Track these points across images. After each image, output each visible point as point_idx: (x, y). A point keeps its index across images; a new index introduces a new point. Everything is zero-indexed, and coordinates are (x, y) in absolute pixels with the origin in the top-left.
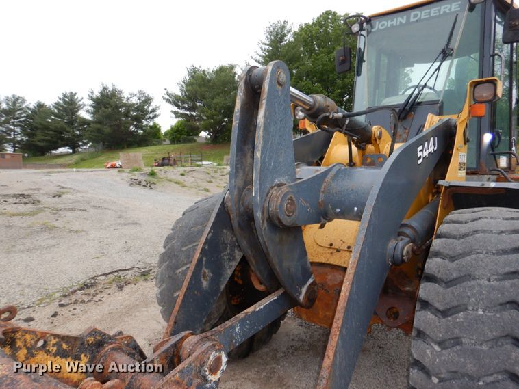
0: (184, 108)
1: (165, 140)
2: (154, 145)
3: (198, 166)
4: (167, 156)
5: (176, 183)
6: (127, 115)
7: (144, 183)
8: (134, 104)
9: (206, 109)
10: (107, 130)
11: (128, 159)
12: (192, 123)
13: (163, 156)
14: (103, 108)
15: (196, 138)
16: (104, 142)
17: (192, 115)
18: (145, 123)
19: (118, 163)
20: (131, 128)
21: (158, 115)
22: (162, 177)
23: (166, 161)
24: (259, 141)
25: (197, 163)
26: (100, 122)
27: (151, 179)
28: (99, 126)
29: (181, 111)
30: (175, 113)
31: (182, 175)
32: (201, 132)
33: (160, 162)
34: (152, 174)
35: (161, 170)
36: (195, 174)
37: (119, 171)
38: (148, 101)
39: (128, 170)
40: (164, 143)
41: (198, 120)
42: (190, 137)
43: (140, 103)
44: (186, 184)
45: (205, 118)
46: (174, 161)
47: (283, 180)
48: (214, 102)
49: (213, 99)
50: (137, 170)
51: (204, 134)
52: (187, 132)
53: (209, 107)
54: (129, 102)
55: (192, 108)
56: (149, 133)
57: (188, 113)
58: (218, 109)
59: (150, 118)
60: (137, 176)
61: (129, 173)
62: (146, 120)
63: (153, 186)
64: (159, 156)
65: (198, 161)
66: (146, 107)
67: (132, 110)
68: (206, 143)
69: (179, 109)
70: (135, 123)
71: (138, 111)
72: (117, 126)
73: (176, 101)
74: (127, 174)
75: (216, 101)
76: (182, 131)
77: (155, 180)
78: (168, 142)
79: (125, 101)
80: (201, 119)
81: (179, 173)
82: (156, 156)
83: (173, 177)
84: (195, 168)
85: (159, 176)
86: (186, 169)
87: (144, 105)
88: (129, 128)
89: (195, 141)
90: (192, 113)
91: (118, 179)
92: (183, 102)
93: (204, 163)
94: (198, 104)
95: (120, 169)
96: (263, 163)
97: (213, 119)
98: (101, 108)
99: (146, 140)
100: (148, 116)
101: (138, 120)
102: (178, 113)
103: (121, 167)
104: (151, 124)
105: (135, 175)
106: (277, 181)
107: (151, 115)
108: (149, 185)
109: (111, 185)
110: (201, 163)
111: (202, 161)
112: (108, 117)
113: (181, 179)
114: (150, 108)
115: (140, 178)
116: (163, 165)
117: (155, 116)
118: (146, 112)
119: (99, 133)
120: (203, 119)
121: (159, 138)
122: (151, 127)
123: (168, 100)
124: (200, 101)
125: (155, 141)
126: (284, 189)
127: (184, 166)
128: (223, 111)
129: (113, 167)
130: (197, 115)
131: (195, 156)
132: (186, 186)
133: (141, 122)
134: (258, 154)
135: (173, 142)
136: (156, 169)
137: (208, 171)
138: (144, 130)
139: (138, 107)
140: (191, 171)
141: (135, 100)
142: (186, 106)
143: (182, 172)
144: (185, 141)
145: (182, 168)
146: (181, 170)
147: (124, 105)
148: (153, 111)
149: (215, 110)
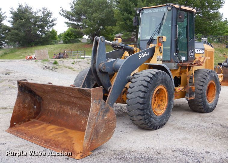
0: (73, 20)
1: (60, 41)
2: (52, 44)
3: (82, 58)
4: (62, 51)
5: (69, 68)
6: (35, 23)
7: (51, 68)
8: (39, 17)
9: (88, 20)
10: (22, 34)
11: (40, 54)
12: (78, 30)
13: (59, 52)
14: (19, 20)
15: (80, 40)
16: (19, 42)
17: (79, 25)
18: (46, 29)
19: (33, 56)
20: (38, 32)
21: (56, 24)
22: (61, 65)
23: (62, 55)
24: (97, 54)
25: (82, 57)
26: (17, 29)
27: (55, 66)
28: (16, 31)
29: (71, 22)
30: (67, 23)
31: (73, 64)
32: (84, 35)
33: (58, 55)
34: (56, 63)
35: (60, 61)
36: (80, 63)
37: (35, 61)
38: (49, 14)
39: (41, 61)
40: (59, 42)
41: (82, 28)
42: (76, 39)
43: (44, 16)
44: (75, 69)
45: (87, 26)
46: (67, 55)
47: (103, 62)
48: (93, 16)
49: (92, 14)
50: (46, 61)
51: (86, 37)
52: (75, 35)
53: (90, 19)
54: (37, 15)
55: (79, 20)
56: (49, 36)
57: (76, 23)
58: (95, 21)
59: (50, 26)
60: (47, 64)
61: (42, 62)
62: (47, 27)
63: (56, 70)
64: (57, 52)
65: (82, 55)
66: (47, 19)
67: (38, 21)
68: (87, 43)
69: (70, 20)
70: (40, 29)
71: (42, 21)
72: (29, 31)
73: (68, 15)
74: (41, 63)
75: (94, 15)
76: (71, 34)
77: (57, 67)
78: (62, 42)
79: (33, 14)
80: (84, 27)
81: (71, 63)
82: (54, 51)
83: (67, 65)
84: (80, 60)
85: (59, 64)
86: (75, 60)
87: (46, 18)
88: (36, 33)
89: (80, 41)
90: (78, 23)
91: (36, 65)
92: (73, 16)
93: (86, 56)
94: (82, 17)
95: (35, 60)
96: (98, 58)
97: (92, 27)
98: (18, 20)
99: (47, 41)
100: (49, 24)
101: (42, 27)
102: (69, 23)
103: (35, 59)
104: (51, 30)
105: (45, 63)
106: (101, 62)
107: (51, 24)
108: (54, 69)
109: (33, 69)
110: (84, 57)
111: (84, 55)
112: (23, 25)
113: (72, 66)
114: (51, 20)
115: (49, 65)
116: (59, 58)
117: (53, 25)
118: (47, 22)
119: (16, 36)
120: (85, 27)
121: (56, 39)
122: (51, 32)
123: (62, 15)
124: (84, 15)
125: (53, 41)
126: (103, 64)
127: (73, 59)
128: (98, 22)
129: (31, 58)
130: (82, 25)
131: (80, 52)
132: (75, 70)
133: (44, 29)
134: (97, 56)
135: (65, 42)
136: (58, 60)
137: (88, 62)
138: (46, 34)
139: (42, 18)
140: (78, 61)
141: (40, 14)
142: (74, 18)
143: (73, 62)
144: (73, 42)
145: (73, 60)
146: (72, 61)
147: (33, 17)
148: (52, 21)
149: (94, 21)
